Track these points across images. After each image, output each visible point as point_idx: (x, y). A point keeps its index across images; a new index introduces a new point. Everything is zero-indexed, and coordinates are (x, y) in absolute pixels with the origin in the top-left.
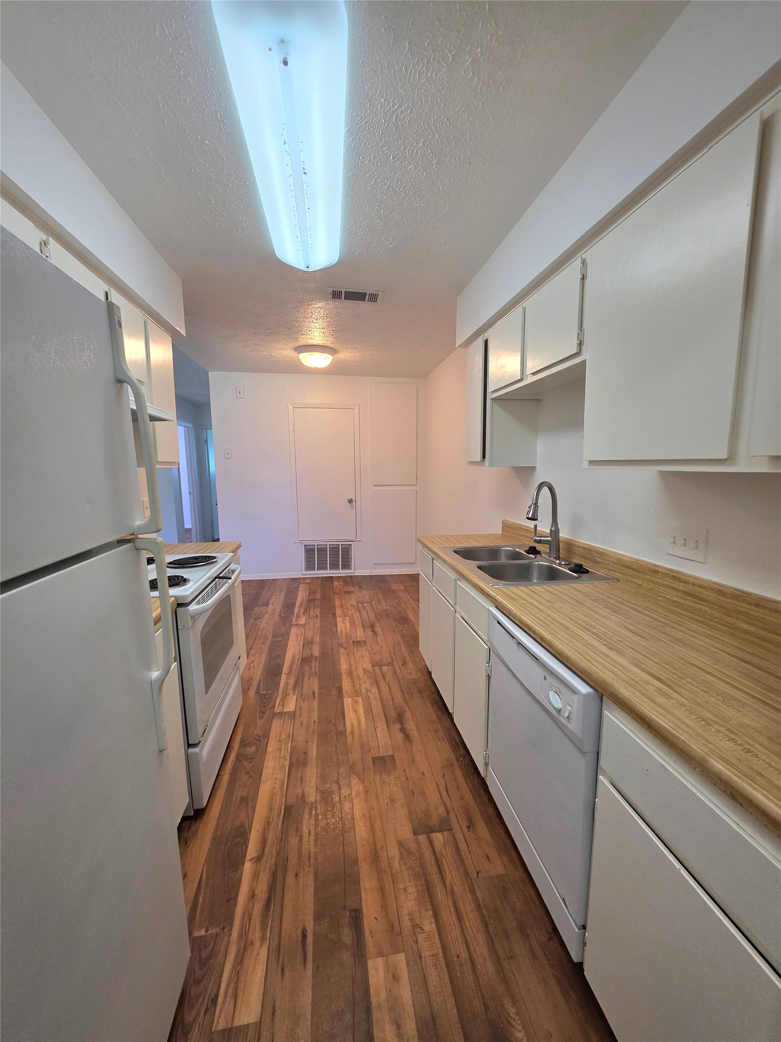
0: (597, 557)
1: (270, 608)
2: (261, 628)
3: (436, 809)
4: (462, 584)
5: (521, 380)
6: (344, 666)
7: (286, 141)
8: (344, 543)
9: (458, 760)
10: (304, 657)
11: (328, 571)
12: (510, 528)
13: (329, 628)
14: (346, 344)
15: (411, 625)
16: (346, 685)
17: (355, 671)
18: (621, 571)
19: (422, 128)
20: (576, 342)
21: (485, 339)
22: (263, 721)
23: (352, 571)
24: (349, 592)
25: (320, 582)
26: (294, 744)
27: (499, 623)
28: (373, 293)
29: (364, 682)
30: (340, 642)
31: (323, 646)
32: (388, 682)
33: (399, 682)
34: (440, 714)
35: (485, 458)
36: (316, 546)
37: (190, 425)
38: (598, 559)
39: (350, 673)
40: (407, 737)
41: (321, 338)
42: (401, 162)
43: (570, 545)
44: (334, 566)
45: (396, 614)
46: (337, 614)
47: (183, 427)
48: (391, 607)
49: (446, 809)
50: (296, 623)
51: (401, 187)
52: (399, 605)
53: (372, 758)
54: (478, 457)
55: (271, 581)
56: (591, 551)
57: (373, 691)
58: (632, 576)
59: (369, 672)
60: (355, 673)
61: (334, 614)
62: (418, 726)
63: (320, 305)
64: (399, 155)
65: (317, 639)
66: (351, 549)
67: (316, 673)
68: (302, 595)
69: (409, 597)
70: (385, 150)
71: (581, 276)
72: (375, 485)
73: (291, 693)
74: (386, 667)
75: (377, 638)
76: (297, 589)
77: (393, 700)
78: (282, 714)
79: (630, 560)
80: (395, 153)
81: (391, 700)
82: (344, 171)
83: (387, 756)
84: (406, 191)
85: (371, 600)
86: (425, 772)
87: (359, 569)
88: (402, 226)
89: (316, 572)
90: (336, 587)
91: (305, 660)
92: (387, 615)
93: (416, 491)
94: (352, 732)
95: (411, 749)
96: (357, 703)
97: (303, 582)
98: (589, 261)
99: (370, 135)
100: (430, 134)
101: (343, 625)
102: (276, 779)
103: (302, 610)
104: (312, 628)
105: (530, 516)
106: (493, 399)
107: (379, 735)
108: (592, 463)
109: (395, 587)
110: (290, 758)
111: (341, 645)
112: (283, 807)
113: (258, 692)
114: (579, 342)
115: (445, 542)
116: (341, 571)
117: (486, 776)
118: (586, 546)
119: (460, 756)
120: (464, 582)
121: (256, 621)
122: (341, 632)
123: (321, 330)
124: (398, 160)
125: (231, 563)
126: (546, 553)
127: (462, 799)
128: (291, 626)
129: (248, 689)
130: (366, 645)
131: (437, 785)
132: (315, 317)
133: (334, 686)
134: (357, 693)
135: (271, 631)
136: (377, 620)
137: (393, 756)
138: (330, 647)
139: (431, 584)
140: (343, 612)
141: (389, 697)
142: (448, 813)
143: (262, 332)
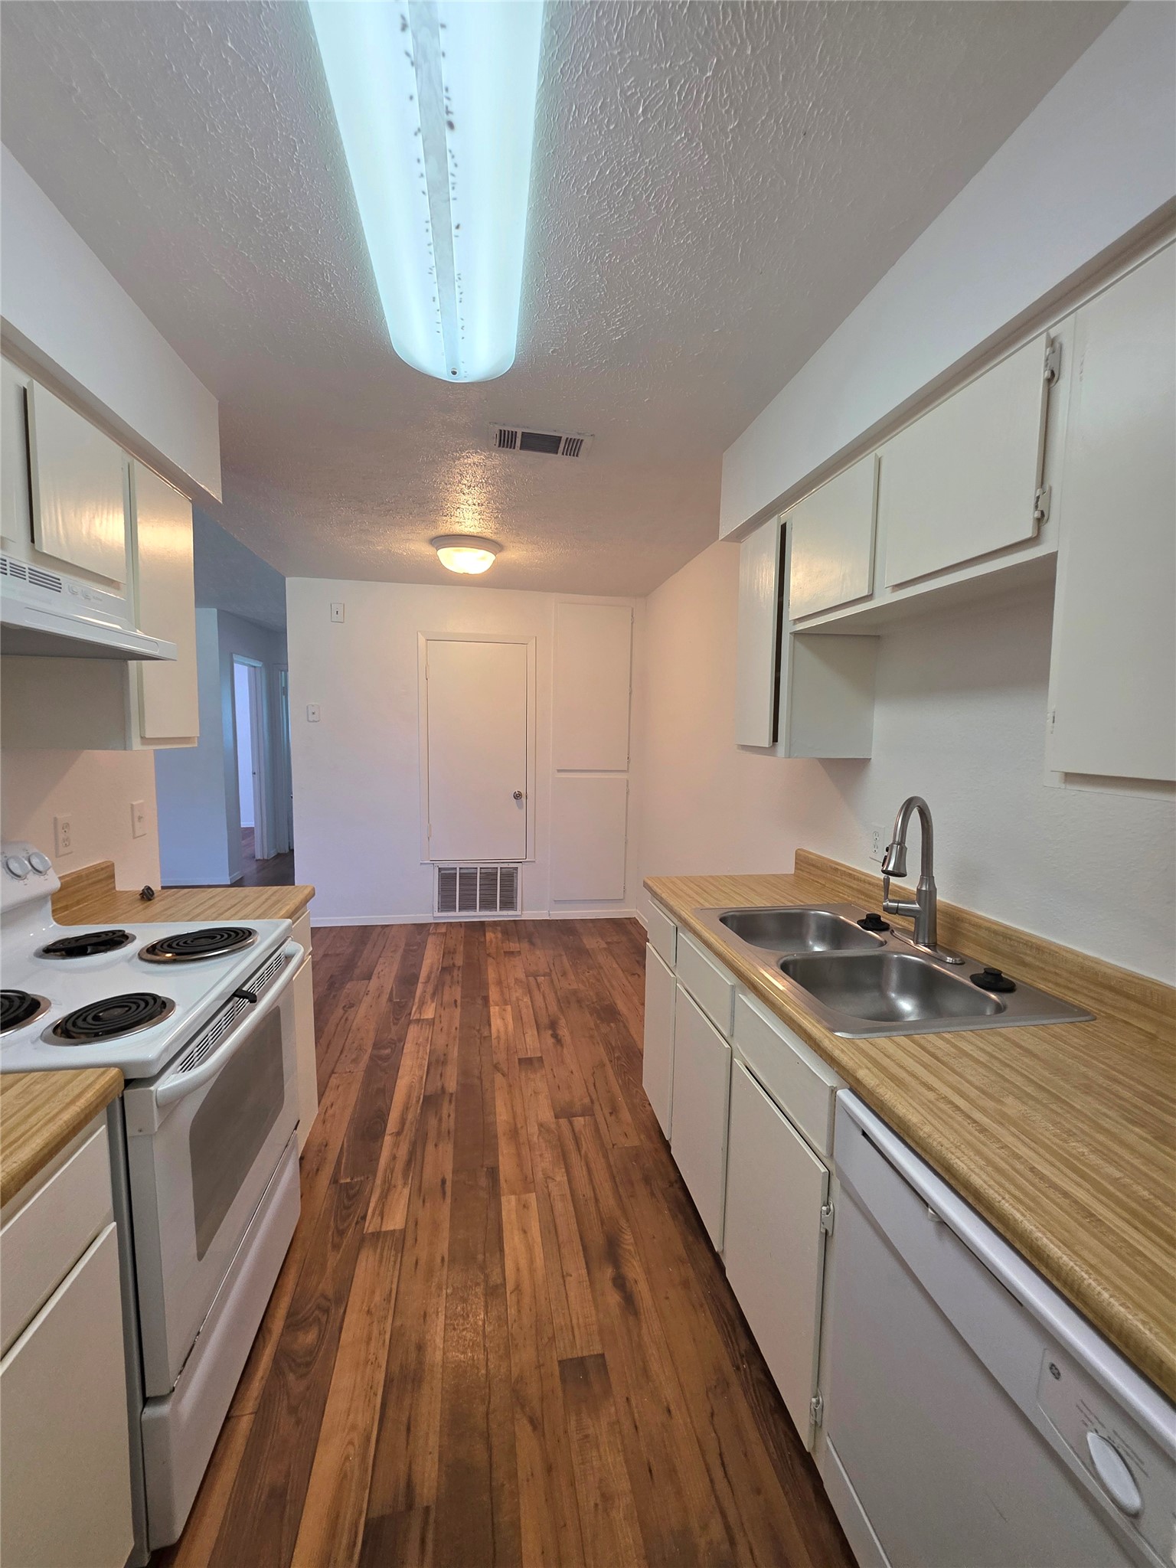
0: (1026, 954)
1: (373, 984)
2: (354, 1027)
3: (705, 1527)
4: (749, 1001)
5: (869, 597)
6: (502, 1116)
7: (408, 17)
8: (506, 865)
9: (738, 1368)
10: (428, 1094)
11: (478, 913)
12: (813, 866)
13: (478, 1028)
14: (518, 535)
15: (621, 1024)
16: (507, 1166)
17: (522, 1127)
18: (1095, 996)
19: (718, 25)
20: (1031, 515)
21: (782, 522)
22: (339, 1257)
23: (518, 913)
24: (512, 953)
25: (462, 931)
26: (398, 1323)
27: (864, 1134)
28: (573, 438)
29: (541, 1155)
30: (495, 1062)
31: (465, 1073)
32: (586, 1156)
33: (606, 1156)
34: (690, 1238)
35: (777, 741)
36: (458, 869)
37: (258, 664)
38: (1028, 959)
39: (514, 1133)
40: (629, 1301)
41: (476, 523)
42: (660, 124)
43: (956, 920)
44: (488, 904)
45: (595, 1000)
46: (491, 1000)
47: (247, 667)
48: (586, 986)
49: (728, 1528)
50: (417, 1017)
51: (651, 193)
52: (598, 980)
53: (560, 1362)
54: (765, 740)
55: (380, 929)
56: (1011, 939)
57: (558, 1179)
58: (1126, 1011)
59: (549, 1131)
60: (522, 1132)
61: (486, 1000)
62: (648, 1272)
63: (476, 458)
64: (657, 103)
65: (454, 1053)
66: (517, 876)
67: (449, 1132)
68: (431, 958)
69: (615, 966)
70: (629, 88)
71: (1047, 374)
72: (559, 771)
73: (400, 1182)
74: (581, 1119)
75: (562, 1051)
76: (422, 946)
77: (597, 1200)
78: (378, 1239)
79: (1119, 975)
80: (650, 95)
81: (593, 1200)
82: (534, 144)
83: (591, 1356)
84: (661, 206)
85: (551, 970)
86: (672, 1408)
87: (530, 909)
88: (642, 293)
89: (457, 913)
90: (491, 942)
91: (430, 1102)
92: (579, 1001)
93: (628, 781)
94: (518, 1288)
95: (639, 1335)
96: (528, 1208)
97: (435, 931)
98: (1066, 341)
99: (599, 42)
100: (733, 44)
101: (501, 1021)
102: (354, 1427)
103: (430, 989)
104: (445, 1029)
105: (890, 868)
106: (797, 635)
107: (572, 1294)
108: (1070, 777)
109: (591, 943)
110: (388, 1362)
111: (496, 1067)
112: (363, 1519)
113: (335, 1181)
114: (1037, 514)
115: (697, 893)
116: (498, 912)
117: (814, 1447)
118: (995, 927)
119: (742, 1356)
120: (752, 996)
121: (346, 1011)
122: (498, 1037)
123: (477, 507)
124: (654, 118)
125: (288, 937)
126: (904, 931)
127: (758, 1491)
128: (410, 1022)
129: (318, 1170)
130: (542, 1066)
131: (700, 1446)
132: (466, 482)
133: (482, 1166)
134: (527, 1183)
135: (372, 1035)
136: (562, 1012)
137: (602, 1356)
138: (476, 1072)
139: (672, 975)
140: (502, 993)
141: (589, 1194)
142: (732, 1542)
143: (373, 509)
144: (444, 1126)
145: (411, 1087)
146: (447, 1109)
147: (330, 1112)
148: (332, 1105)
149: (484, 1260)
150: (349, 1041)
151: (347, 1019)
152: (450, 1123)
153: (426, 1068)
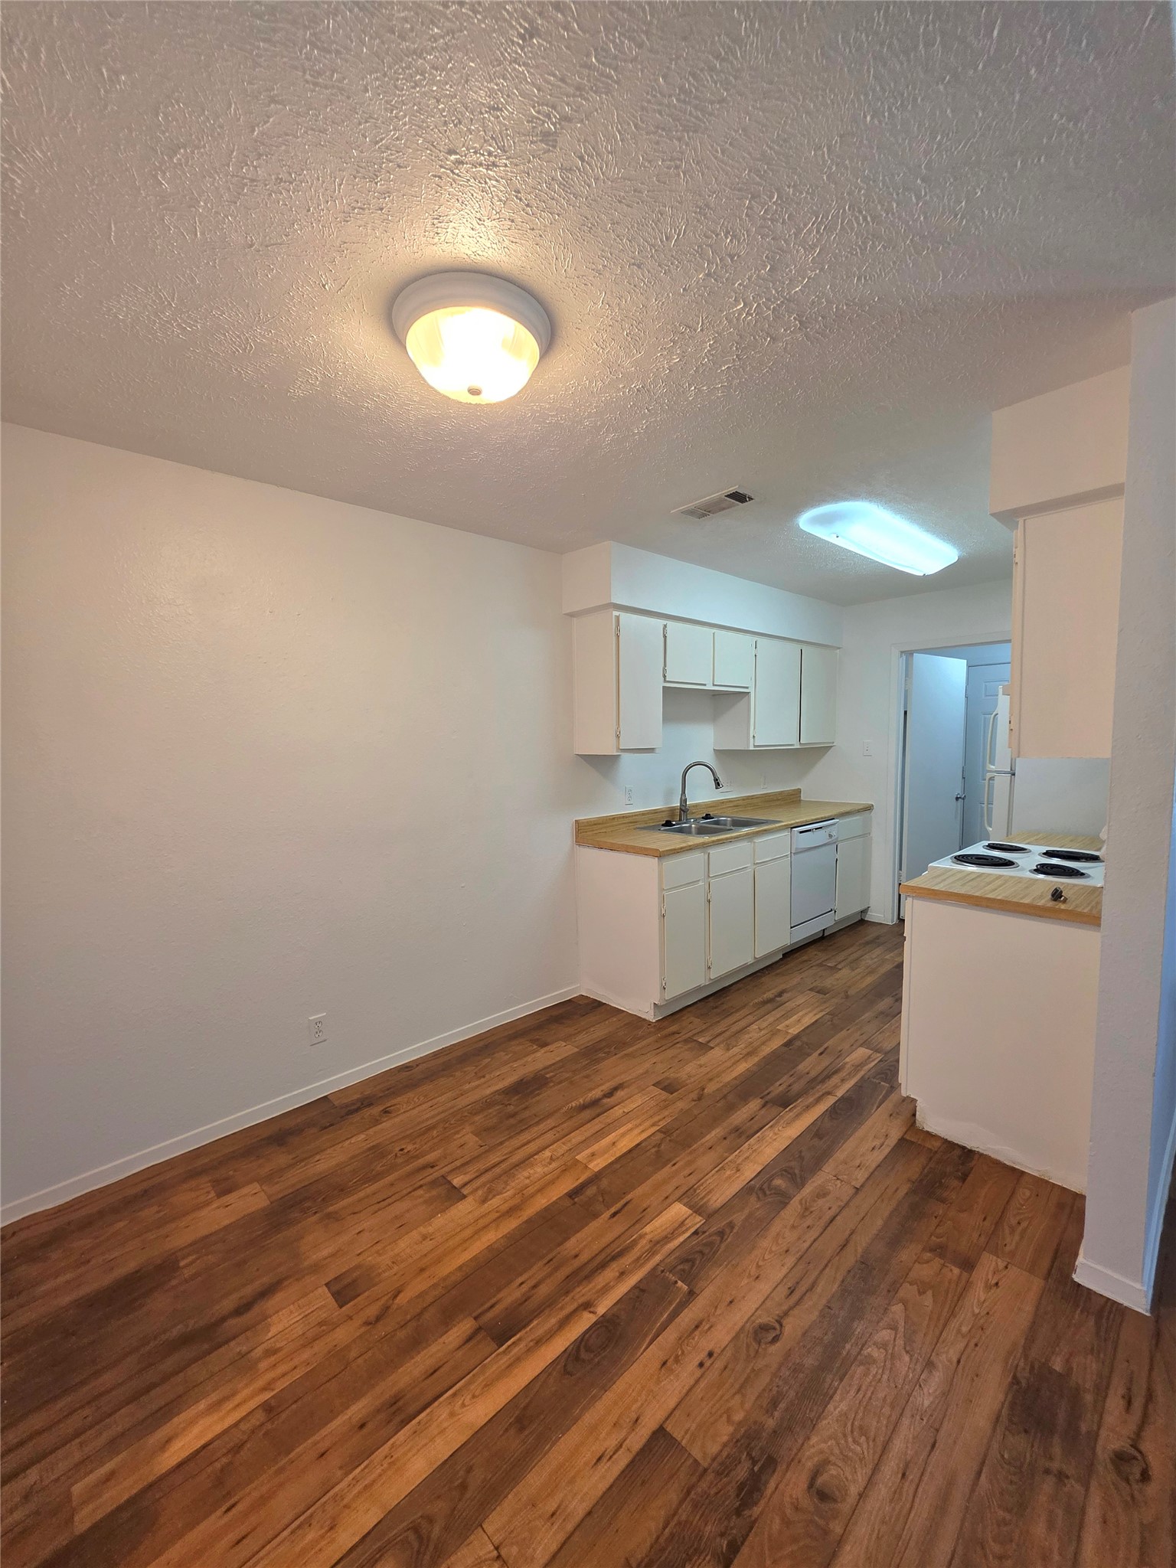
144: (792, 1080)
145: (789, 1124)
146: (777, 1089)
147: (877, 1143)
148: (873, 1149)
149: (654, 1147)
150: (813, 1234)
151: (792, 1291)
152: (785, 1080)
153: (757, 1135)
